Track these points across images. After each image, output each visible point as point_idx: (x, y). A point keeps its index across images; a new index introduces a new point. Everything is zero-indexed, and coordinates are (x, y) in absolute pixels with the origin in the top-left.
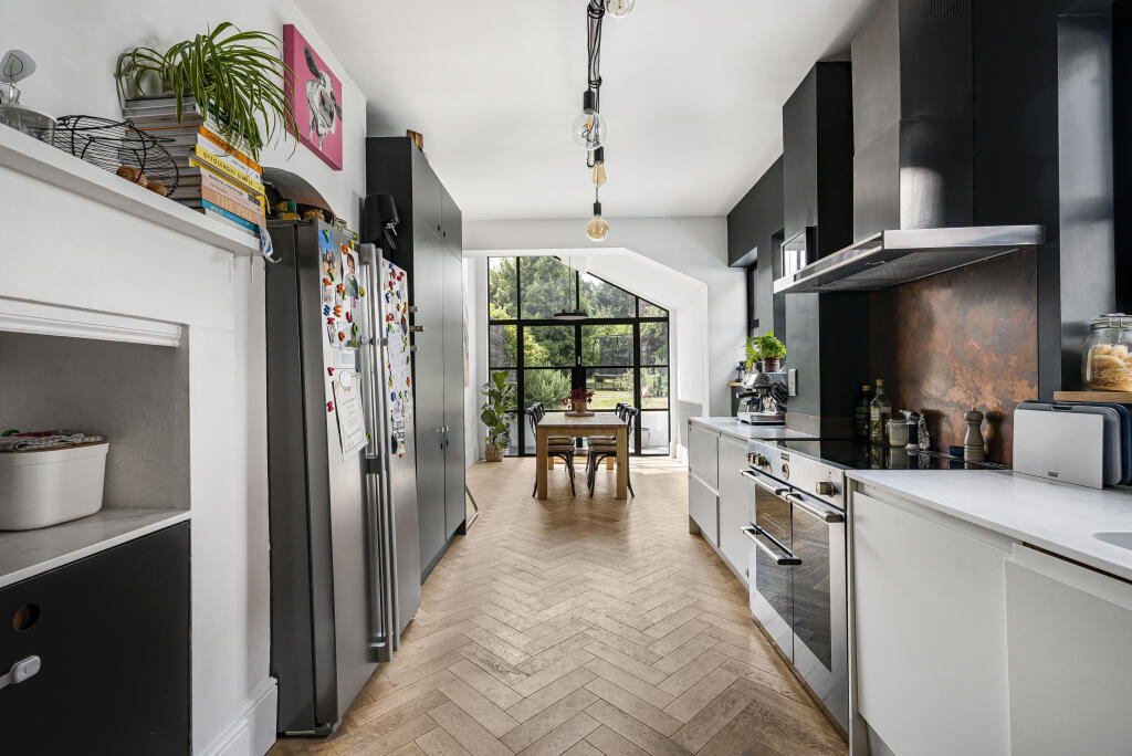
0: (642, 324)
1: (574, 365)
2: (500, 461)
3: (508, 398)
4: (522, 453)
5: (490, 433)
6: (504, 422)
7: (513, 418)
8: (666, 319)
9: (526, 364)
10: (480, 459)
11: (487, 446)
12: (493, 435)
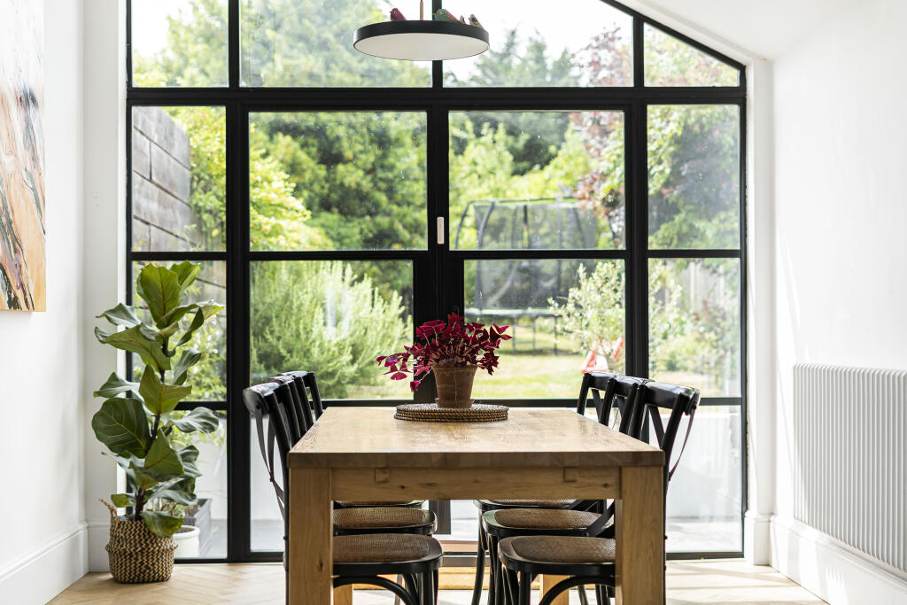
0: (654, 112)
1: (422, 244)
2: (162, 579)
3: (193, 358)
4: (240, 551)
5: (129, 479)
6: (179, 442)
7: (209, 427)
8: (736, 96)
9: (258, 243)
10: (91, 573)
11: (116, 524)
12: (140, 488)
